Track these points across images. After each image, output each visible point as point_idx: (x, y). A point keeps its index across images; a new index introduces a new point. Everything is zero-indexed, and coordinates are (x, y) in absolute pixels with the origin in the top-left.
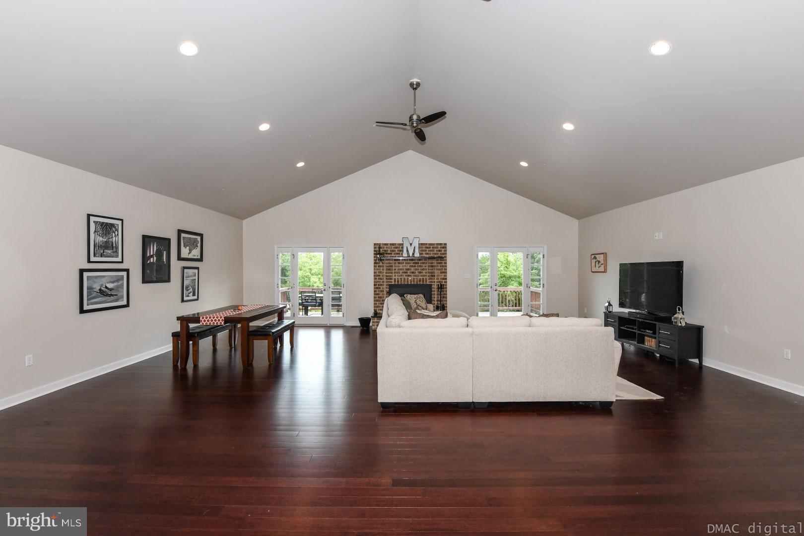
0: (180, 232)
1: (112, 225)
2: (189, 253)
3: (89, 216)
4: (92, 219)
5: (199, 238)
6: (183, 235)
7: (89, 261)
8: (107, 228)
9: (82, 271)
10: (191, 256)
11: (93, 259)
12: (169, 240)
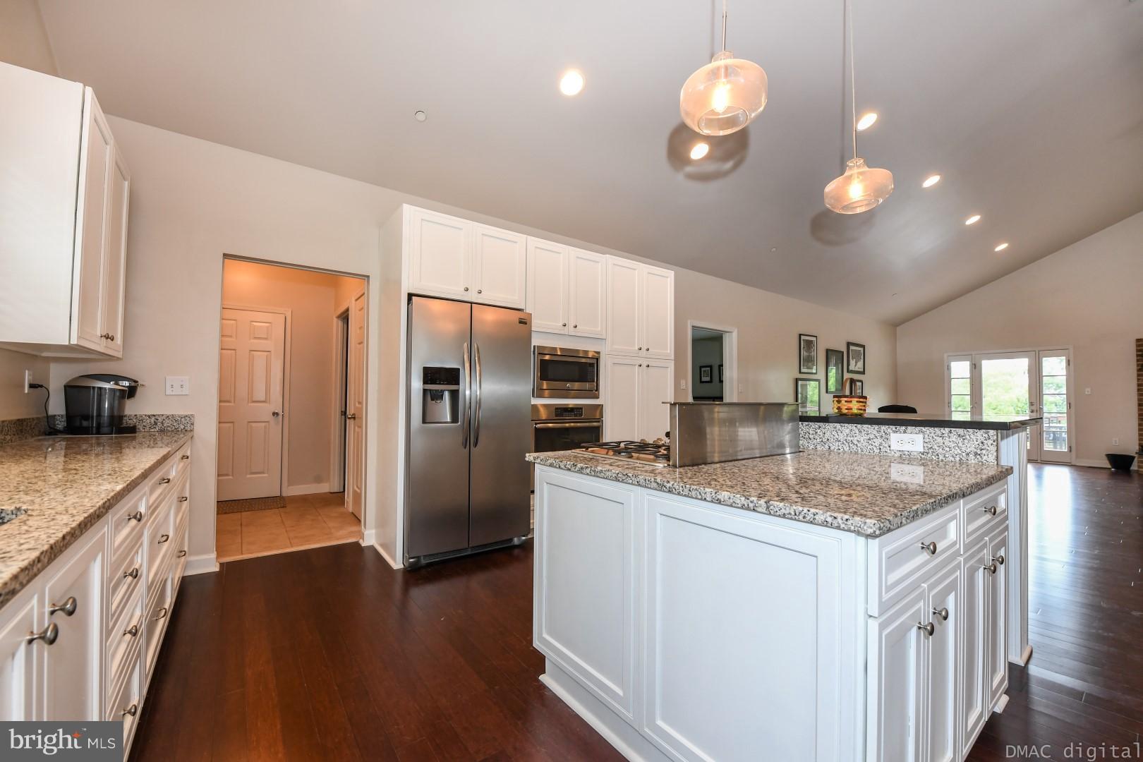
0: (849, 344)
1: (811, 342)
2: (856, 365)
3: (800, 335)
4: (803, 337)
5: (862, 349)
6: (852, 348)
7: (800, 372)
8: (809, 344)
9: (797, 380)
10: (857, 369)
11: (803, 370)
12: (843, 352)
